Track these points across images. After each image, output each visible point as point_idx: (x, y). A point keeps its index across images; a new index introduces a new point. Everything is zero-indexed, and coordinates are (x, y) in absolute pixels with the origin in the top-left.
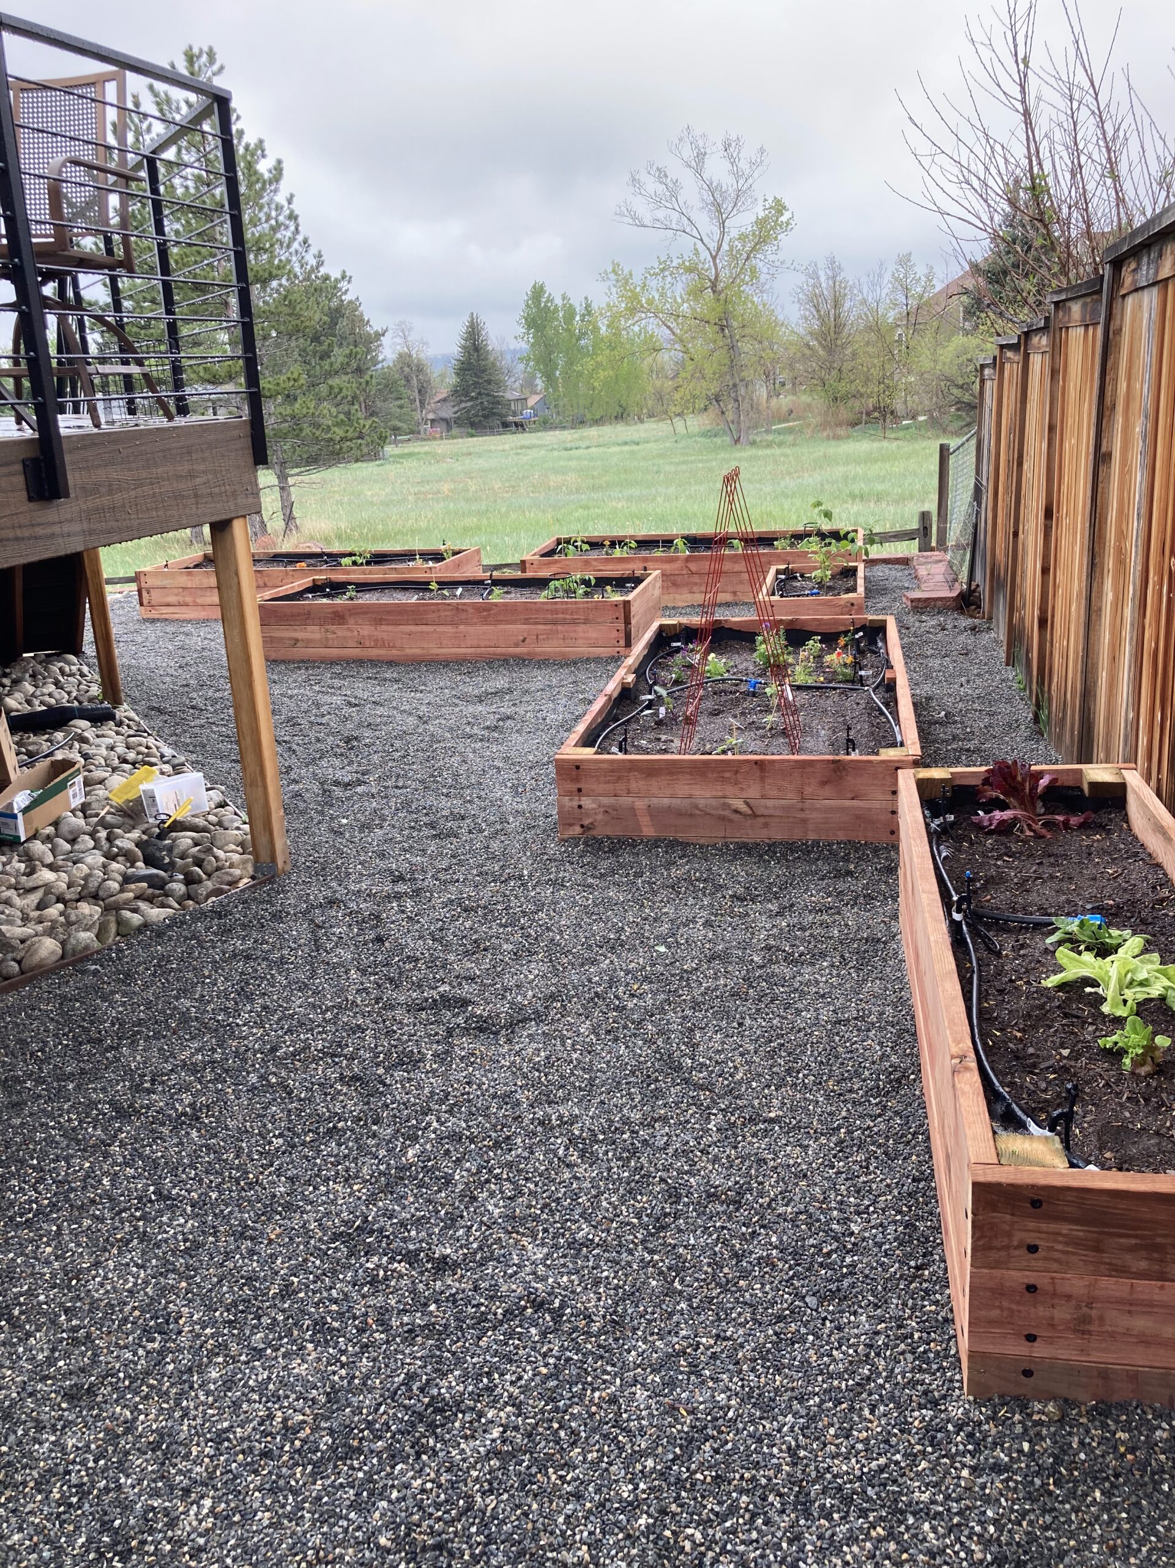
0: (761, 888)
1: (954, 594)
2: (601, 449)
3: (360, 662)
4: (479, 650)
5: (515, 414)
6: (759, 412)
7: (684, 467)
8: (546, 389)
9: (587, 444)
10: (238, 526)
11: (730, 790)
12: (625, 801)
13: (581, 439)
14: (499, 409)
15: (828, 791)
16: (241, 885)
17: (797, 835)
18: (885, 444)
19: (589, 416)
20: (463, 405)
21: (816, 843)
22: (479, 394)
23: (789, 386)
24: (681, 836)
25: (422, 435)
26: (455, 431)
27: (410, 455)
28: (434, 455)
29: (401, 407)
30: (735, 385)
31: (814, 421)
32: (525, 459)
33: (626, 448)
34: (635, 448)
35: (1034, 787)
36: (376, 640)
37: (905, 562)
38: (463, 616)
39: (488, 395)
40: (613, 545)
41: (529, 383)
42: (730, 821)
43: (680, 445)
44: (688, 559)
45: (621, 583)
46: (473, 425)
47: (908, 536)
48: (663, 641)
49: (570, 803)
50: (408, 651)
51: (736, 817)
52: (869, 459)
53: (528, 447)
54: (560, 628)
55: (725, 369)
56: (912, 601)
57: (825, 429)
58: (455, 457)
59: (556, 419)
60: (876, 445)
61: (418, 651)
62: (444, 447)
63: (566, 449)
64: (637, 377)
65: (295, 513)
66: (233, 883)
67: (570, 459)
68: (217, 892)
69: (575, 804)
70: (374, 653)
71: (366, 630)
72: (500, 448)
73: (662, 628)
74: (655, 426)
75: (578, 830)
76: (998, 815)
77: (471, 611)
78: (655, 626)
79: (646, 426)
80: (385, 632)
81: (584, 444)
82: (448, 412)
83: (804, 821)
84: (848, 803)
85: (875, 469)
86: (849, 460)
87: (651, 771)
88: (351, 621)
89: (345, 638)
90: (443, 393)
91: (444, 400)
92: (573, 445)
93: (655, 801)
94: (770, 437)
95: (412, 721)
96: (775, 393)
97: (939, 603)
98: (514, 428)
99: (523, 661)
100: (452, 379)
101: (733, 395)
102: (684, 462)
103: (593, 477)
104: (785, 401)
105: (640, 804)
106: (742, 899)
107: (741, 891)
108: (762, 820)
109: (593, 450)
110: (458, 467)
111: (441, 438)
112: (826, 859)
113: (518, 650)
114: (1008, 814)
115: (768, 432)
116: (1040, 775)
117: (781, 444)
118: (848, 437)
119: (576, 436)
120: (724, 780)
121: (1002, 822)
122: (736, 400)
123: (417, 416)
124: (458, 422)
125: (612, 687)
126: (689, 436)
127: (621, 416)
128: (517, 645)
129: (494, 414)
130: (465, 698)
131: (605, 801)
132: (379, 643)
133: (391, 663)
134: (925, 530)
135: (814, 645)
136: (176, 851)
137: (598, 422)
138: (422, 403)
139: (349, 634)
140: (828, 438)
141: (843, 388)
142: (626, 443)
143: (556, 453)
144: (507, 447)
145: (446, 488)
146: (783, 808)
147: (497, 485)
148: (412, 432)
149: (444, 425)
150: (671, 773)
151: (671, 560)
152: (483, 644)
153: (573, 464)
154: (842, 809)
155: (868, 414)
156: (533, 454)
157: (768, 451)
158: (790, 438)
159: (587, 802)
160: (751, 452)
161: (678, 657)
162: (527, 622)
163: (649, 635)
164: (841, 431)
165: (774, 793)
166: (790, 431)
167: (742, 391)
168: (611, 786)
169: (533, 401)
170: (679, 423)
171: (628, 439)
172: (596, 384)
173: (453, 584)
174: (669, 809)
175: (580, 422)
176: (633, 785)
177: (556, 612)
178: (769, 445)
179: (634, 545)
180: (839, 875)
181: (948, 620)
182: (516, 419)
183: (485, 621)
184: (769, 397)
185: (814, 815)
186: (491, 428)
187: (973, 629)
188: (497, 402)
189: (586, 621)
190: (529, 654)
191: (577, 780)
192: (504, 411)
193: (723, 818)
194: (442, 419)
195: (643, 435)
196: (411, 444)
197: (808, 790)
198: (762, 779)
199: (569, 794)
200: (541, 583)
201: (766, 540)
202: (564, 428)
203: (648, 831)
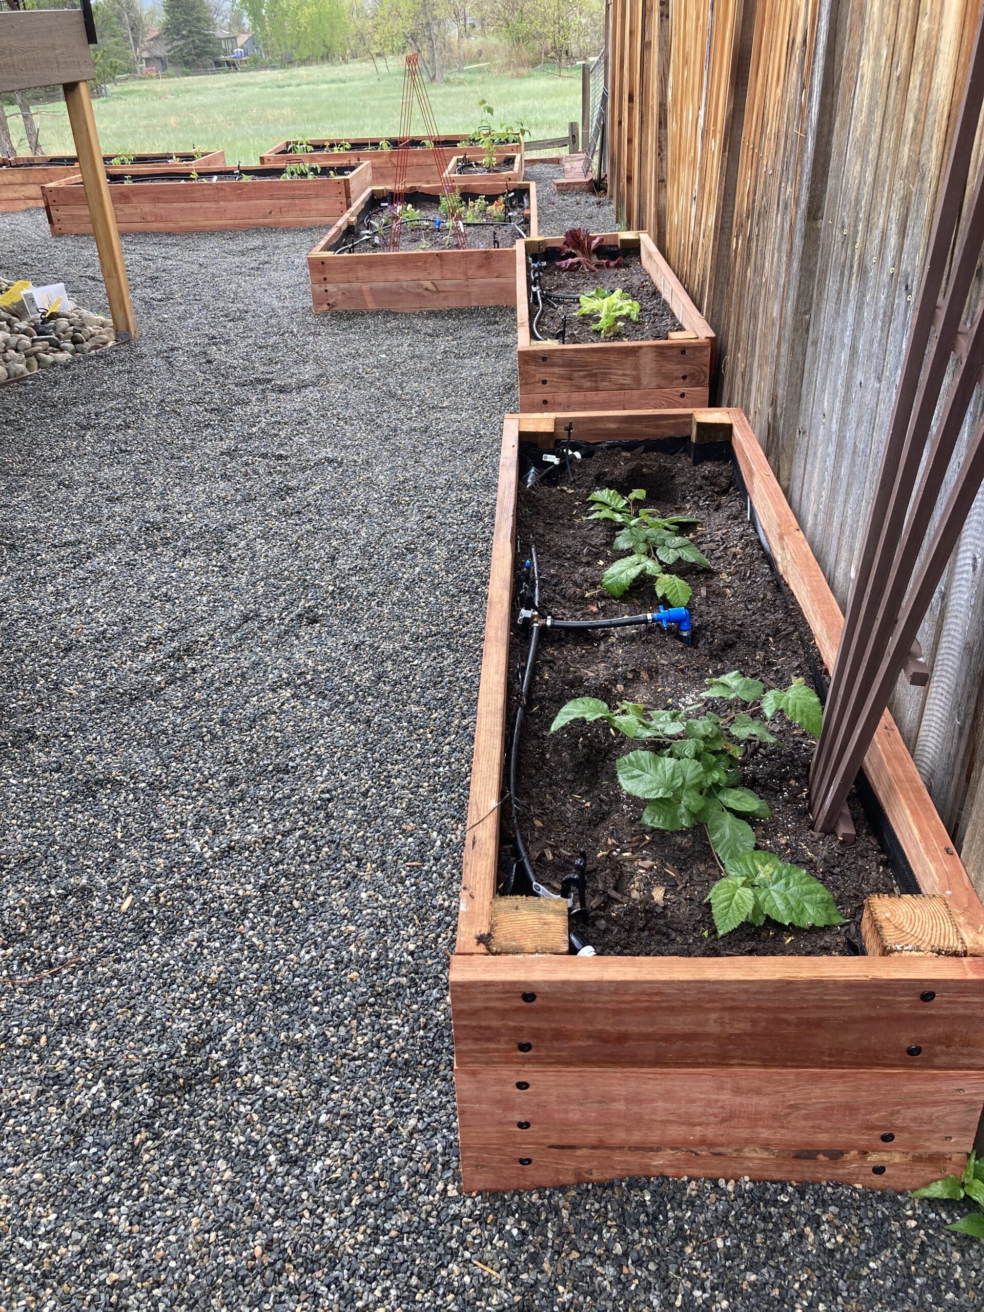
0: (443, 330)
1: (588, 180)
2: (311, 87)
3: (146, 234)
4: (237, 222)
5: (226, 53)
6: (451, 51)
7: (387, 102)
8: (254, 28)
9: (298, 81)
10: (83, 87)
11: (422, 275)
12: (356, 285)
13: (292, 77)
14: (211, 48)
15: (482, 272)
16: (110, 345)
17: (465, 304)
18: (560, 81)
19: (296, 56)
20: (175, 43)
21: (477, 308)
22: (190, 31)
23: (478, 28)
24: (393, 308)
25: (139, 74)
26: (170, 70)
27: (131, 92)
28: (155, 93)
29: (117, 44)
30: (428, 24)
31: (499, 61)
32: (241, 95)
33: (334, 86)
34: (342, 85)
35: (589, 244)
36: (156, 216)
37: (557, 161)
38: (222, 194)
39: (199, 33)
40: (332, 146)
41: (237, 22)
42: (424, 296)
43: (383, 83)
44: (391, 155)
45: (340, 171)
46: (187, 64)
47: (560, 143)
48: (374, 203)
49: (319, 289)
50: (182, 224)
51: (426, 293)
52: (546, 94)
53: (242, 85)
54: (297, 201)
55: (419, 8)
56: (558, 185)
57: (509, 69)
58: (176, 93)
59: (266, 59)
60: (553, 82)
61: (190, 224)
62: (162, 85)
63: (279, 87)
64: (339, 17)
65: (40, 142)
66: (105, 344)
67: (284, 95)
68: (96, 348)
69: (323, 289)
70: (155, 226)
71: (147, 208)
72: (217, 85)
73: (373, 193)
74: (358, 66)
75: (326, 307)
76: (570, 260)
77: (228, 189)
78: (369, 190)
79: (351, 66)
80: (162, 208)
81: (294, 82)
82: (161, 51)
83: (469, 293)
84: (494, 280)
85: (548, 104)
86: (528, 96)
87: (370, 263)
88: (135, 200)
89: (131, 214)
90: (154, 30)
91: (157, 38)
92: (285, 83)
93: (374, 284)
94: (462, 76)
95: (196, 267)
96: (465, 34)
97: (577, 187)
98: (226, 67)
99: (271, 229)
100: (162, 17)
101: (427, 33)
102: (387, 98)
103: (307, 111)
104: (475, 42)
105: (365, 287)
106: (431, 336)
107: (430, 331)
108: (442, 294)
109: (304, 87)
110: (179, 102)
111: (158, 77)
112: (483, 317)
113: (267, 221)
114: (576, 260)
115: (460, 71)
116: (595, 238)
117: (471, 82)
118: (529, 76)
119: (286, 75)
120: (417, 268)
121: (572, 264)
122: (430, 39)
123: (132, 53)
124: (173, 61)
125: (341, 222)
126: (390, 74)
127: (326, 57)
128: (265, 217)
129: (206, 53)
130: (231, 253)
131: (342, 286)
132: (158, 218)
133: (169, 234)
134: (574, 137)
135: (481, 202)
136: (58, 329)
137: (304, 62)
138: (136, 40)
139: (134, 211)
140: (512, 77)
141: (525, 27)
142: (333, 81)
143: (269, 90)
144: (223, 84)
145: (173, 120)
146: (456, 285)
147: (220, 119)
148: (129, 71)
149: (159, 63)
150: (383, 265)
151: (379, 156)
152: (239, 216)
153: (287, 99)
154: (489, 285)
155: (546, 54)
156: (248, 91)
157: (460, 89)
158: (479, 77)
159: (330, 287)
160: (446, 89)
161: (386, 212)
162: (271, 197)
163: (365, 195)
164: (524, 71)
165: (449, 275)
166: (480, 71)
167: (435, 30)
168: (345, 276)
169: (242, 39)
170: (380, 63)
171: (335, 77)
172: (302, 21)
173: (210, 174)
174: (384, 291)
175: (288, 62)
176: (360, 274)
177: (294, 189)
178: (461, 83)
179: (348, 146)
180: (490, 323)
181: (582, 199)
182: (228, 58)
183: (240, 197)
184: (460, 36)
185: (475, 289)
186: (205, 67)
187: (599, 203)
188: (208, 40)
189: (317, 196)
190: (275, 223)
191: (322, 272)
192: (216, 50)
193: (418, 295)
194: (157, 58)
195: (349, 74)
196: (129, 82)
197: (470, 272)
198: (442, 266)
199: (319, 282)
200: (279, 172)
201: (451, 142)
202: (274, 68)
203: (372, 306)
